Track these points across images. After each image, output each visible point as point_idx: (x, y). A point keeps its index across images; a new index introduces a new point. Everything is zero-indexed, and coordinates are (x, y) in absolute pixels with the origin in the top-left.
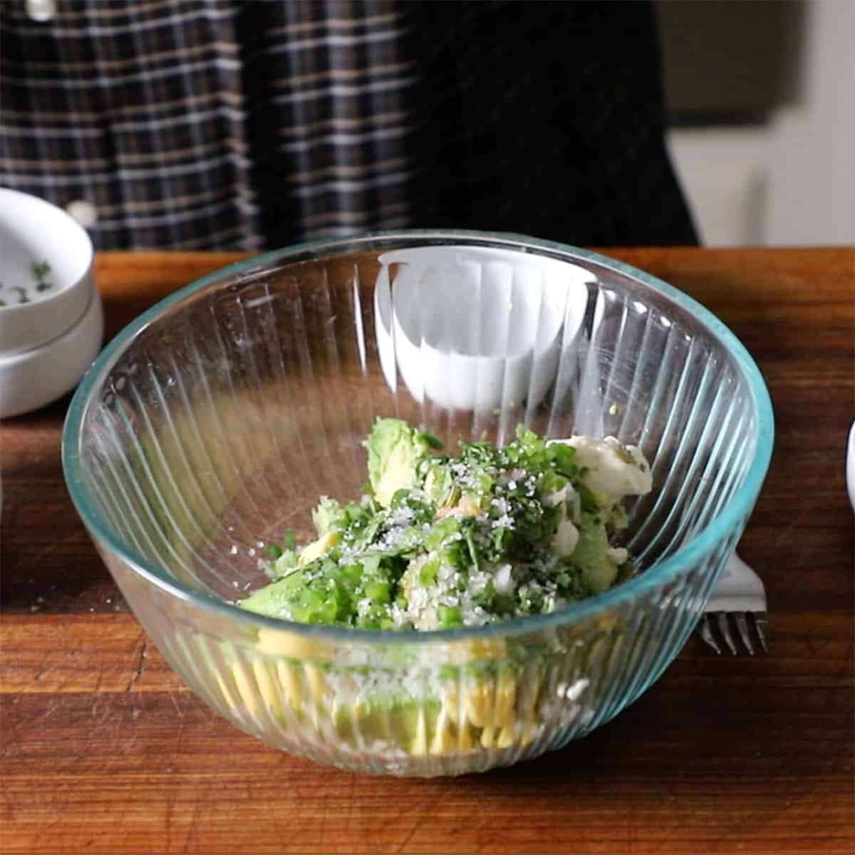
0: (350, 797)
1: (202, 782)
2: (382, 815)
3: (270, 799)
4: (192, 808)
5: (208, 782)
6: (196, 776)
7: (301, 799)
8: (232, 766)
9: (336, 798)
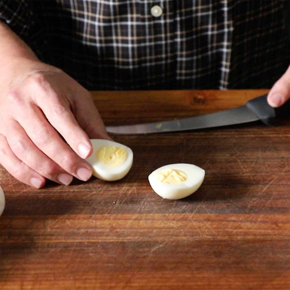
0: (96, 279)
1: (35, 274)
2: (108, 285)
3: (63, 280)
4: (31, 283)
5: (38, 274)
6: (33, 272)
7: (76, 280)
8: (47, 268)
9: (90, 279)
